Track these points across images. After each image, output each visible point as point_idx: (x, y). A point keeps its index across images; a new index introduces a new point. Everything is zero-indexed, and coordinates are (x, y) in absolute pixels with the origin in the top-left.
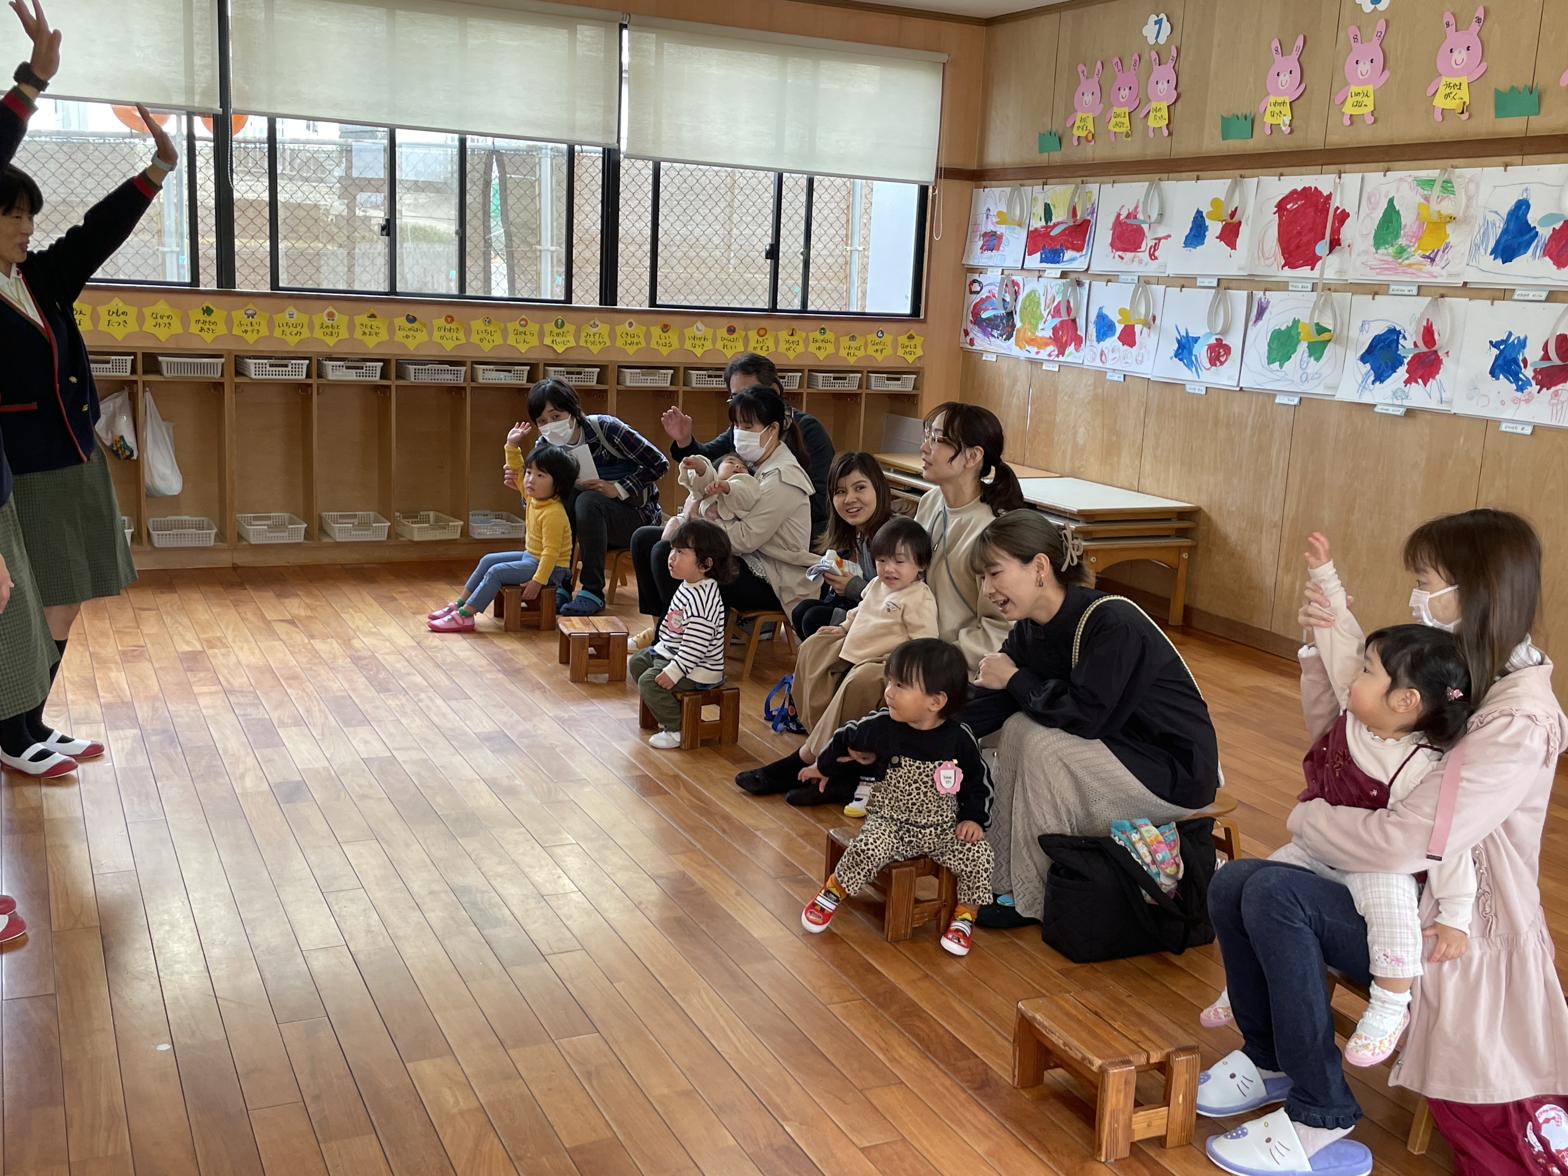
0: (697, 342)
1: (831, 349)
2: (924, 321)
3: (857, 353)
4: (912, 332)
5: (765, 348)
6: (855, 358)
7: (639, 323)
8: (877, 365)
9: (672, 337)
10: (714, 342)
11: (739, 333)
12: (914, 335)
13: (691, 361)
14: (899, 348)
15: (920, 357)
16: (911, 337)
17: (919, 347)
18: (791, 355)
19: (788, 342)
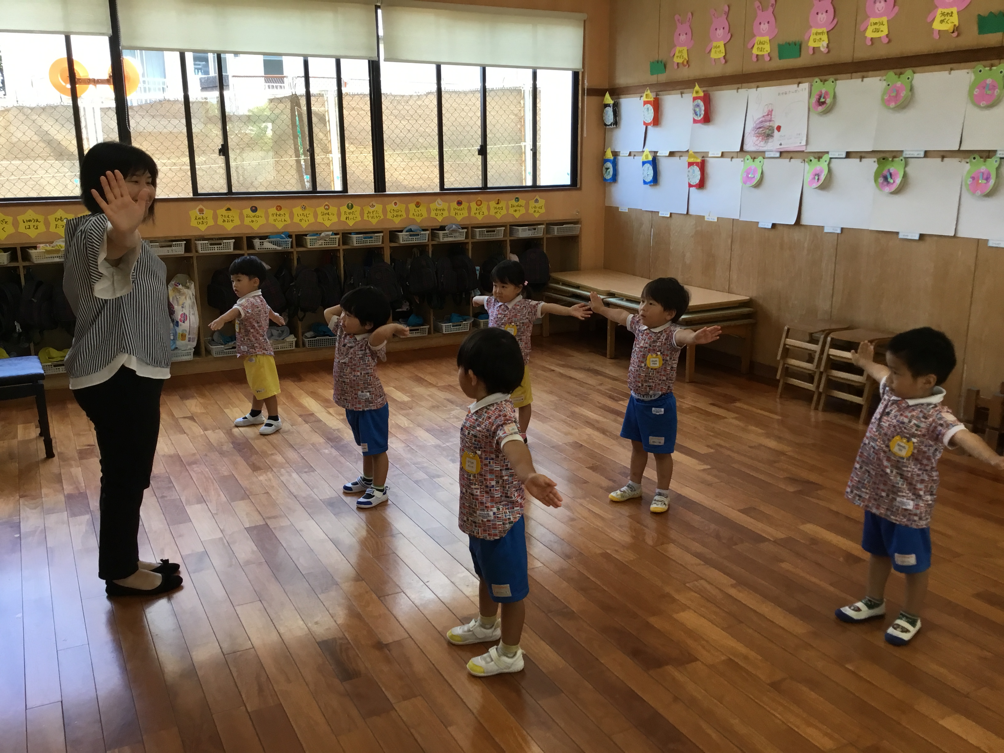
0: (439, 212)
1: (523, 211)
2: (580, 189)
3: (540, 211)
5: (482, 213)
6: (539, 216)
7: (401, 202)
9: (423, 210)
10: (449, 212)
11: (465, 205)
13: (435, 224)
18: (498, 216)
19: (496, 208)
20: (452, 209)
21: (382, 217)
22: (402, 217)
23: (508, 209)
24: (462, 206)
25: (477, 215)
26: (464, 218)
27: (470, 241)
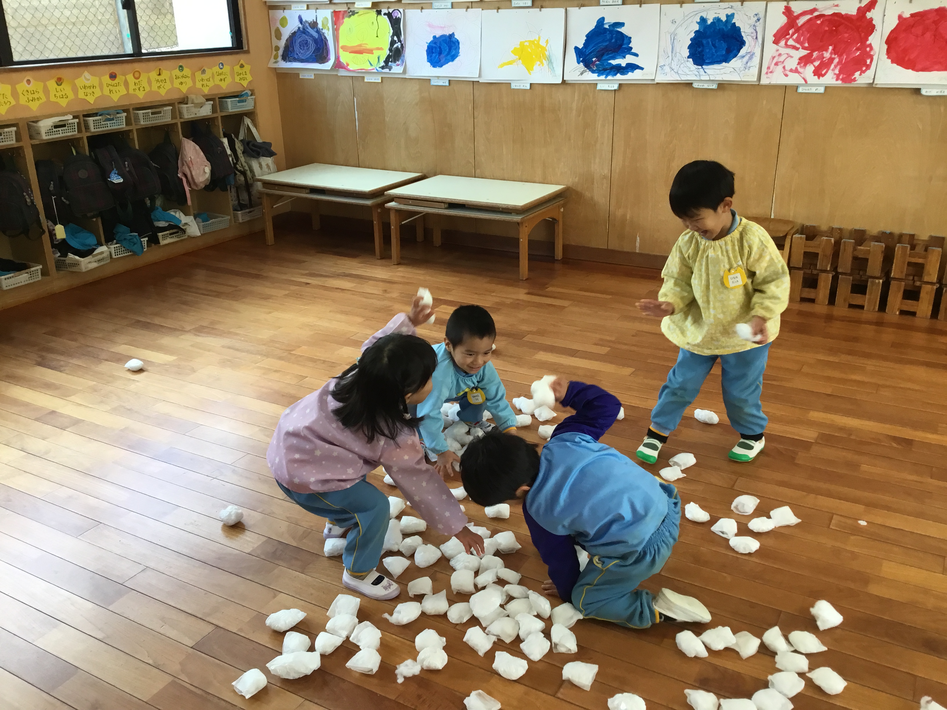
0: (89, 91)
1: (189, 83)
2: (248, 52)
3: (208, 83)
4: (242, 62)
5: (142, 89)
6: (208, 88)
7: (36, 79)
8: (223, 92)
9: (66, 88)
10: (102, 89)
11: (120, 79)
12: (244, 64)
13: (86, 108)
14: (236, 76)
15: (250, 82)
16: (242, 66)
17: (248, 73)
18: (163, 92)
19: (158, 81)
20: (105, 85)
21: (13, 103)
22: (41, 101)
23: (172, 83)
24: (116, 81)
25: (137, 92)
26: (122, 97)
27: (134, 127)
